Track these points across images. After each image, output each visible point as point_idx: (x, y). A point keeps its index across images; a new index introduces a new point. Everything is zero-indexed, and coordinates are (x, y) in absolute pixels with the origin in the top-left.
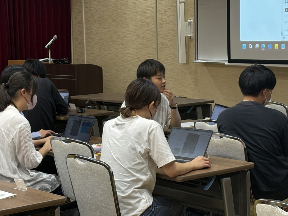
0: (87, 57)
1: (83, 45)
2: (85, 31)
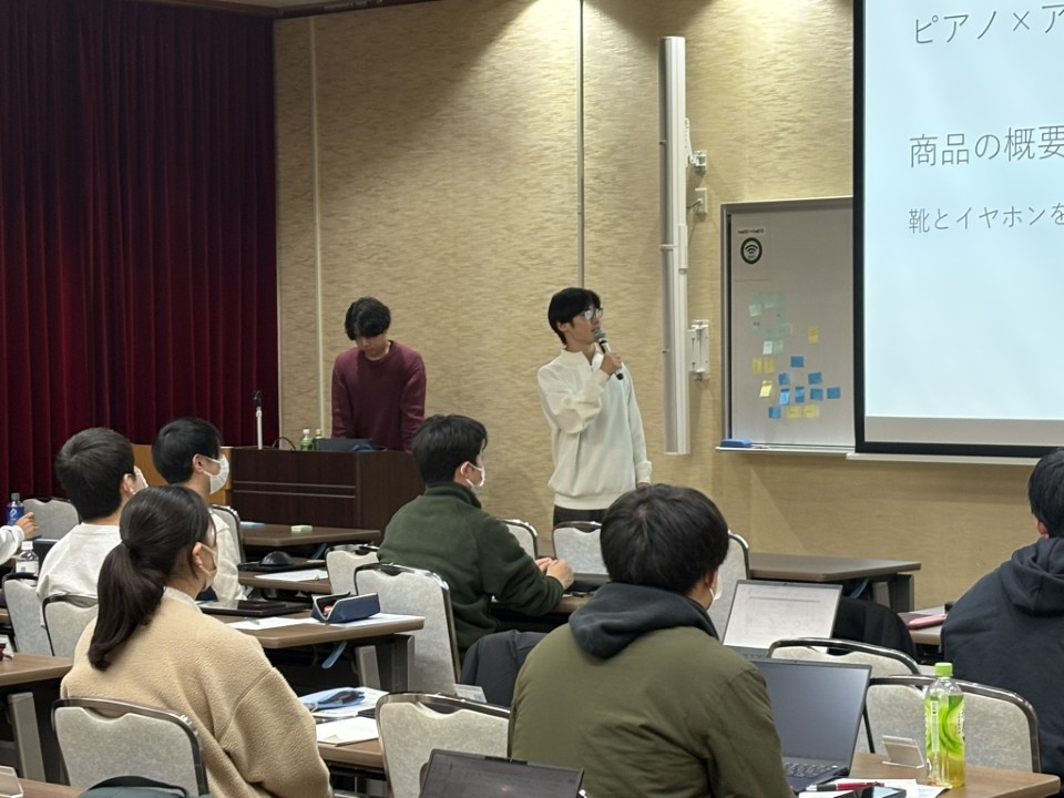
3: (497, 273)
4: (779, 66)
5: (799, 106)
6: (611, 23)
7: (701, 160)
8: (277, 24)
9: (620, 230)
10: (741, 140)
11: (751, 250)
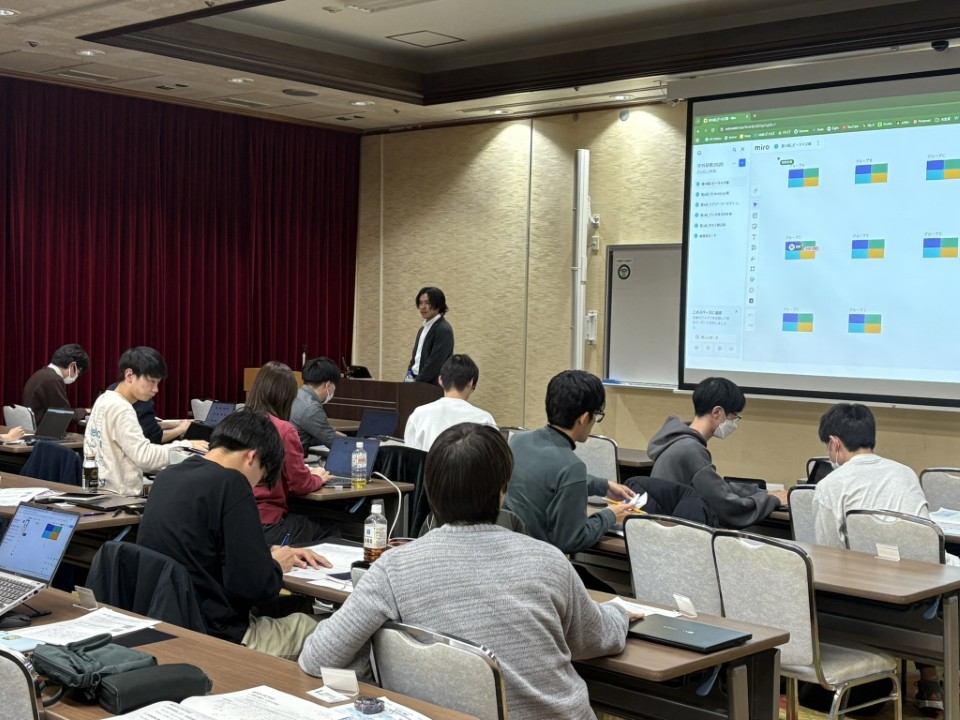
0: (383, 368)
1: (378, 347)
2: (383, 322)
3: (480, 280)
4: (642, 167)
5: (653, 190)
6: (548, 141)
7: (596, 220)
8: (363, 138)
9: (549, 258)
10: (619, 209)
11: (624, 271)
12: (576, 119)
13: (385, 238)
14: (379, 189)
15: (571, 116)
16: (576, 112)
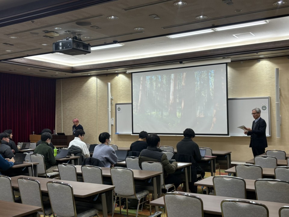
2: (63, 122)
3: (86, 112)
4: (122, 86)
5: (125, 91)
6: (101, 81)
7: (112, 98)
8: (56, 80)
9: (102, 106)
10: (117, 95)
11: (119, 109)
12: (107, 76)
13: (63, 103)
14: (61, 91)
15: (106, 75)
16: (107, 75)
